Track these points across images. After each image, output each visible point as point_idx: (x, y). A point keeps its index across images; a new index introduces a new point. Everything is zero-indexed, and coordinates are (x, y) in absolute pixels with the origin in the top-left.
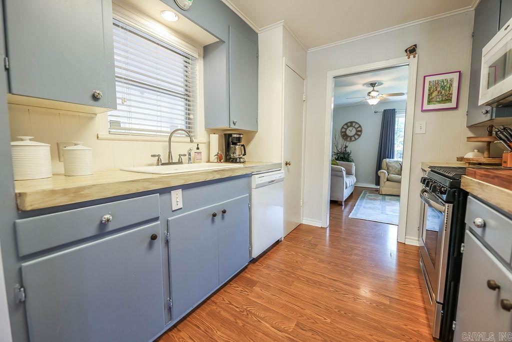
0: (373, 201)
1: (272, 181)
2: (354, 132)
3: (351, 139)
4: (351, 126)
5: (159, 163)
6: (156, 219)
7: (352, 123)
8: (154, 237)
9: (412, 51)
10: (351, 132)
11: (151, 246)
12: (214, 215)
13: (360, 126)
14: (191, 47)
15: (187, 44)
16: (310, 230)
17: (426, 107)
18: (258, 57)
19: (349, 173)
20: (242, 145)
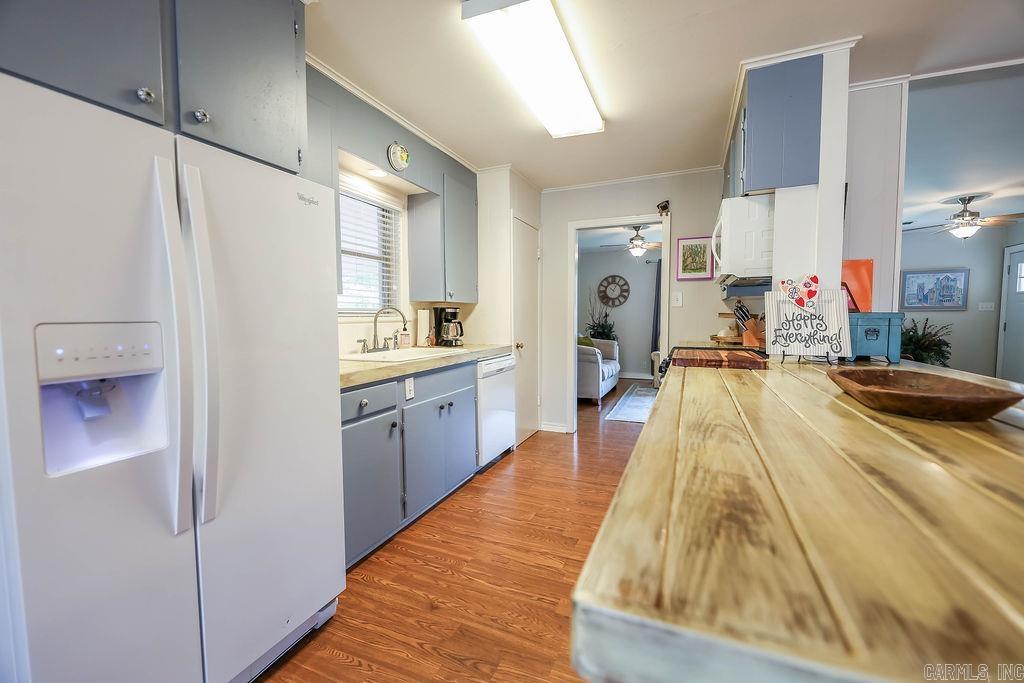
0: (642, 398)
1: (501, 369)
2: (617, 292)
3: (613, 303)
4: (614, 282)
5: (365, 350)
6: (394, 407)
7: (614, 277)
8: (394, 425)
9: (664, 207)
10: (613, 292)
11: (391, 432)
12: (442, 408)
13: (626, 283)
14: (396, 200)
15: (393, 198)
16: (552, 437)
17: (682, 275)
18: (476, 205)
19: (608, 357)
20: (459, 323)
